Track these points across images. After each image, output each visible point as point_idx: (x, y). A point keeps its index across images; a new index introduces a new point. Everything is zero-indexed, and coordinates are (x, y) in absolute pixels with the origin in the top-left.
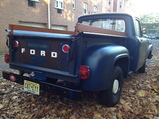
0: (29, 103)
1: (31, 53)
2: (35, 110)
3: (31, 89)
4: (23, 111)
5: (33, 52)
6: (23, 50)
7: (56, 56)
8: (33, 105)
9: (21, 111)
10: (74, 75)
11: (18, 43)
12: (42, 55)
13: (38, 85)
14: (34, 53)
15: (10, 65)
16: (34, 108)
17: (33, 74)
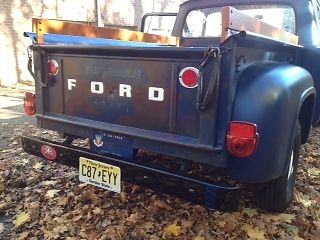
0: (87, 206)
1: (93, 90)
2: (104, 225)
3: (99, 180)
4: (76, 229)
5: (97, 88)
6: (71, 83)
7: (161, 98)
8: (97, 211)
9: (73, 229)
10: (215, 145)
11: (56, 65)
12: (122, 94)
13: (117, 170)
14: (101, 91)
15: (39, 118)
16: (102, 220)
17: (98, 142)
